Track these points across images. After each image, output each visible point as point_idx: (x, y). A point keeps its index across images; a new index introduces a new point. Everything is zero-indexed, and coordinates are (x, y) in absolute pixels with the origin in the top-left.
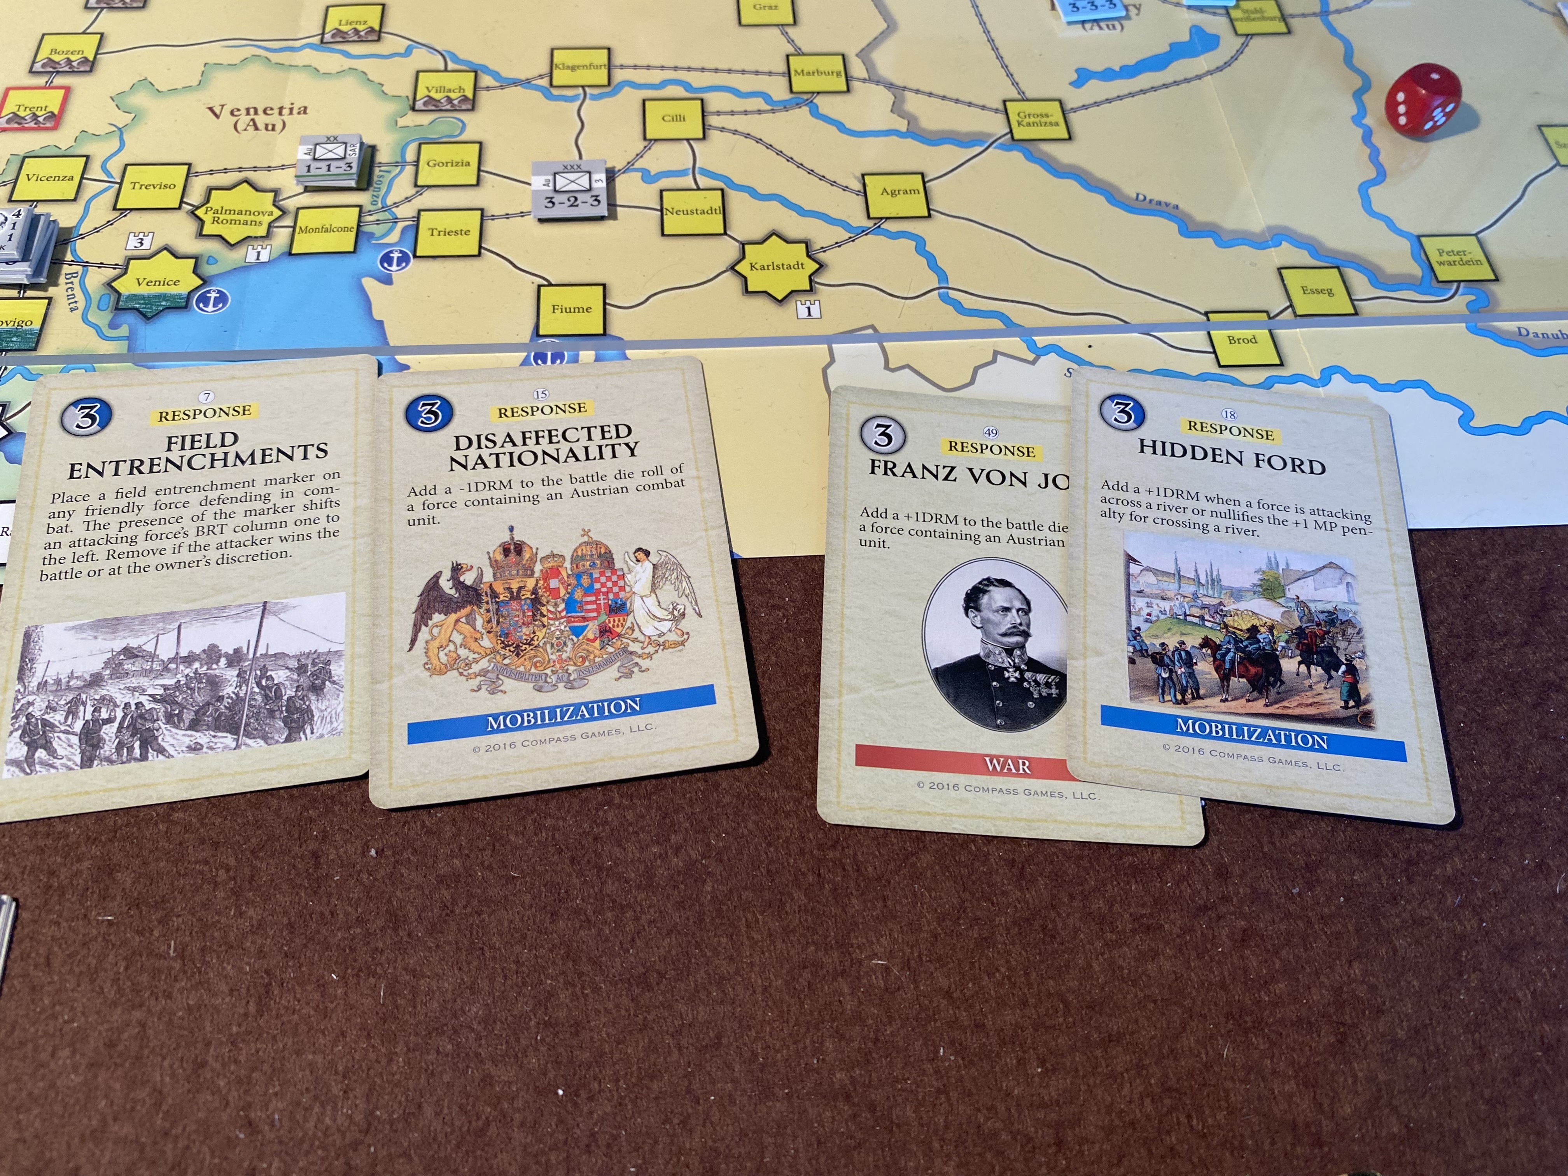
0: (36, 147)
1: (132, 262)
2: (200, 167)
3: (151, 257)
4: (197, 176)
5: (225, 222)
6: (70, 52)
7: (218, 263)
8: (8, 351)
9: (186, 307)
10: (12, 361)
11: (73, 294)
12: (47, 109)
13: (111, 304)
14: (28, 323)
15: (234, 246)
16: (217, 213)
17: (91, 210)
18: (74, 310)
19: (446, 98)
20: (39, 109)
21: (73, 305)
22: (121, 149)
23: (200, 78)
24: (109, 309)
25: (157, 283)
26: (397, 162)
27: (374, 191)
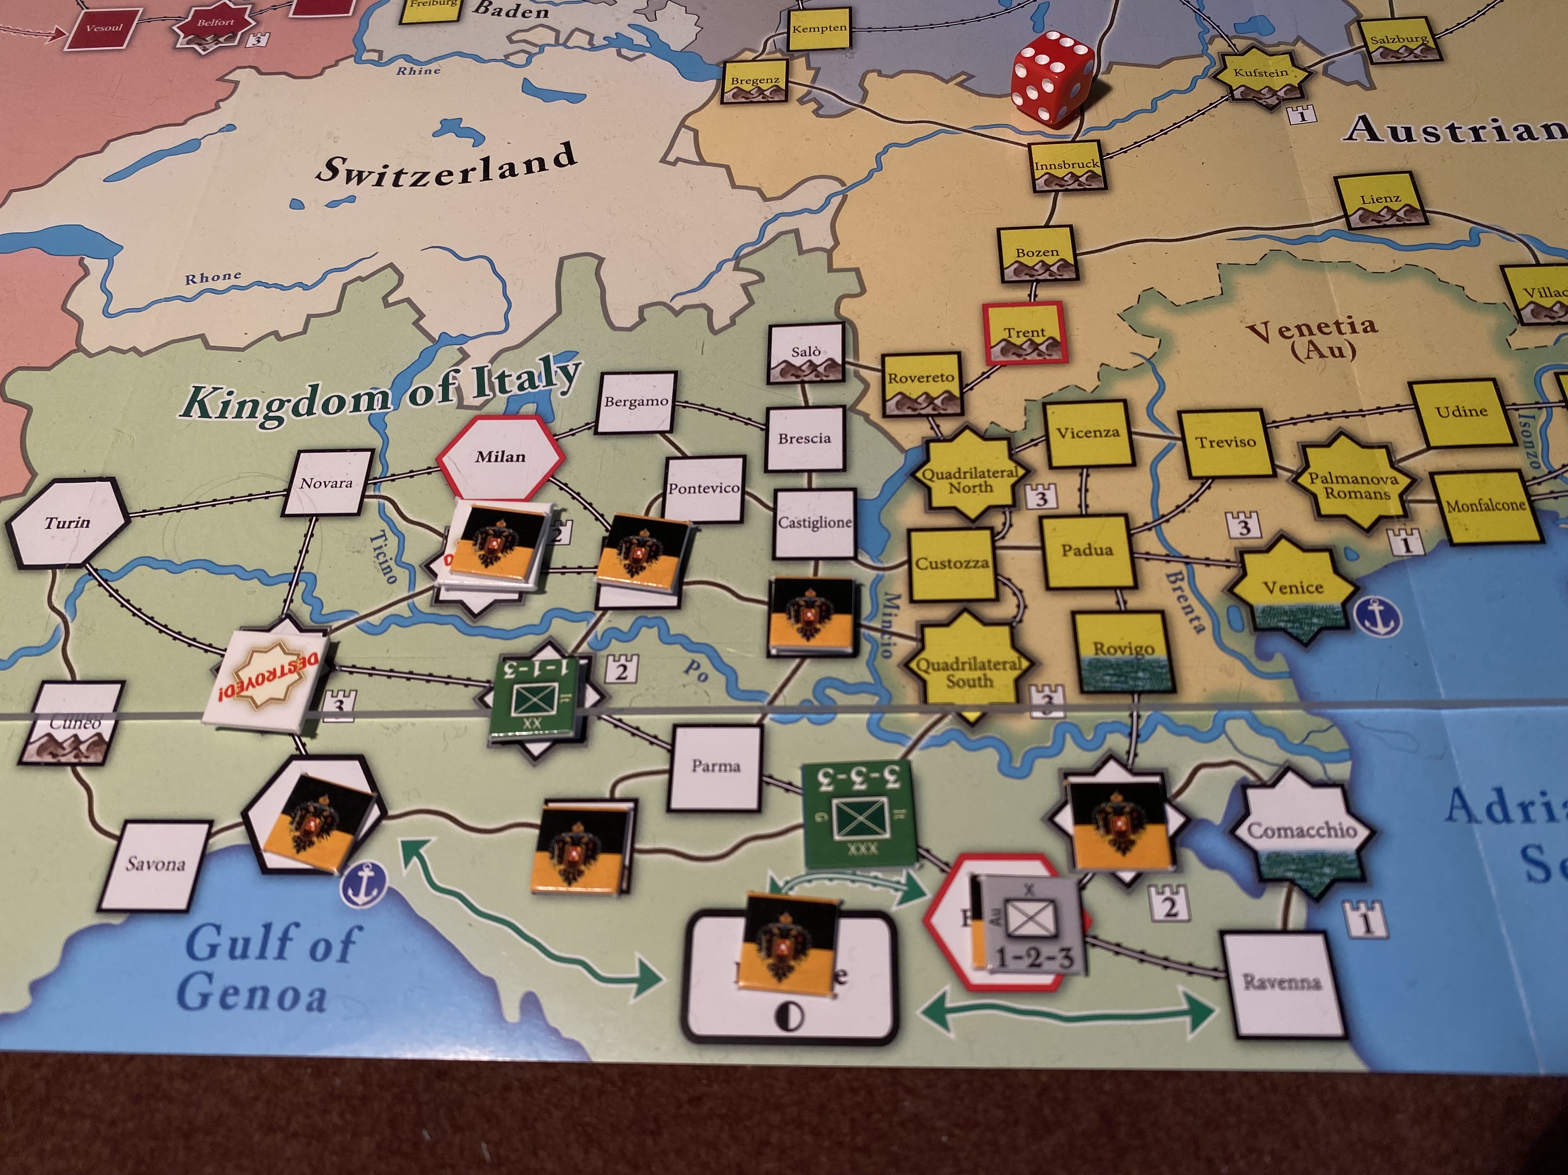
0: (1054, 389)
1: (1247, 557)
2: (1276, 414)
3: (1268, 549)
4: (1277, 427)
5: (1342, 495)
6: (1041, 253)
7: (1361, 558)
8: (1140, 693)
9: (1347, 626)
10: (1148, 708)
11: (1189, 606)
12: (1045, 333)
13: (1246, 621)
14: (1150, 650)
15: (1369, 531)
16: (1327, 482)
17: (1161, 479)
18: (1200, 630)
19: (1558, 305)
20: (1035, 334)
21: (1196, 623)
22: (1162, 388)
23: (1220, 285)
24: (1247, 629)
25: (1294, 589)
26: (1537, 403)
27: (1526, 447)
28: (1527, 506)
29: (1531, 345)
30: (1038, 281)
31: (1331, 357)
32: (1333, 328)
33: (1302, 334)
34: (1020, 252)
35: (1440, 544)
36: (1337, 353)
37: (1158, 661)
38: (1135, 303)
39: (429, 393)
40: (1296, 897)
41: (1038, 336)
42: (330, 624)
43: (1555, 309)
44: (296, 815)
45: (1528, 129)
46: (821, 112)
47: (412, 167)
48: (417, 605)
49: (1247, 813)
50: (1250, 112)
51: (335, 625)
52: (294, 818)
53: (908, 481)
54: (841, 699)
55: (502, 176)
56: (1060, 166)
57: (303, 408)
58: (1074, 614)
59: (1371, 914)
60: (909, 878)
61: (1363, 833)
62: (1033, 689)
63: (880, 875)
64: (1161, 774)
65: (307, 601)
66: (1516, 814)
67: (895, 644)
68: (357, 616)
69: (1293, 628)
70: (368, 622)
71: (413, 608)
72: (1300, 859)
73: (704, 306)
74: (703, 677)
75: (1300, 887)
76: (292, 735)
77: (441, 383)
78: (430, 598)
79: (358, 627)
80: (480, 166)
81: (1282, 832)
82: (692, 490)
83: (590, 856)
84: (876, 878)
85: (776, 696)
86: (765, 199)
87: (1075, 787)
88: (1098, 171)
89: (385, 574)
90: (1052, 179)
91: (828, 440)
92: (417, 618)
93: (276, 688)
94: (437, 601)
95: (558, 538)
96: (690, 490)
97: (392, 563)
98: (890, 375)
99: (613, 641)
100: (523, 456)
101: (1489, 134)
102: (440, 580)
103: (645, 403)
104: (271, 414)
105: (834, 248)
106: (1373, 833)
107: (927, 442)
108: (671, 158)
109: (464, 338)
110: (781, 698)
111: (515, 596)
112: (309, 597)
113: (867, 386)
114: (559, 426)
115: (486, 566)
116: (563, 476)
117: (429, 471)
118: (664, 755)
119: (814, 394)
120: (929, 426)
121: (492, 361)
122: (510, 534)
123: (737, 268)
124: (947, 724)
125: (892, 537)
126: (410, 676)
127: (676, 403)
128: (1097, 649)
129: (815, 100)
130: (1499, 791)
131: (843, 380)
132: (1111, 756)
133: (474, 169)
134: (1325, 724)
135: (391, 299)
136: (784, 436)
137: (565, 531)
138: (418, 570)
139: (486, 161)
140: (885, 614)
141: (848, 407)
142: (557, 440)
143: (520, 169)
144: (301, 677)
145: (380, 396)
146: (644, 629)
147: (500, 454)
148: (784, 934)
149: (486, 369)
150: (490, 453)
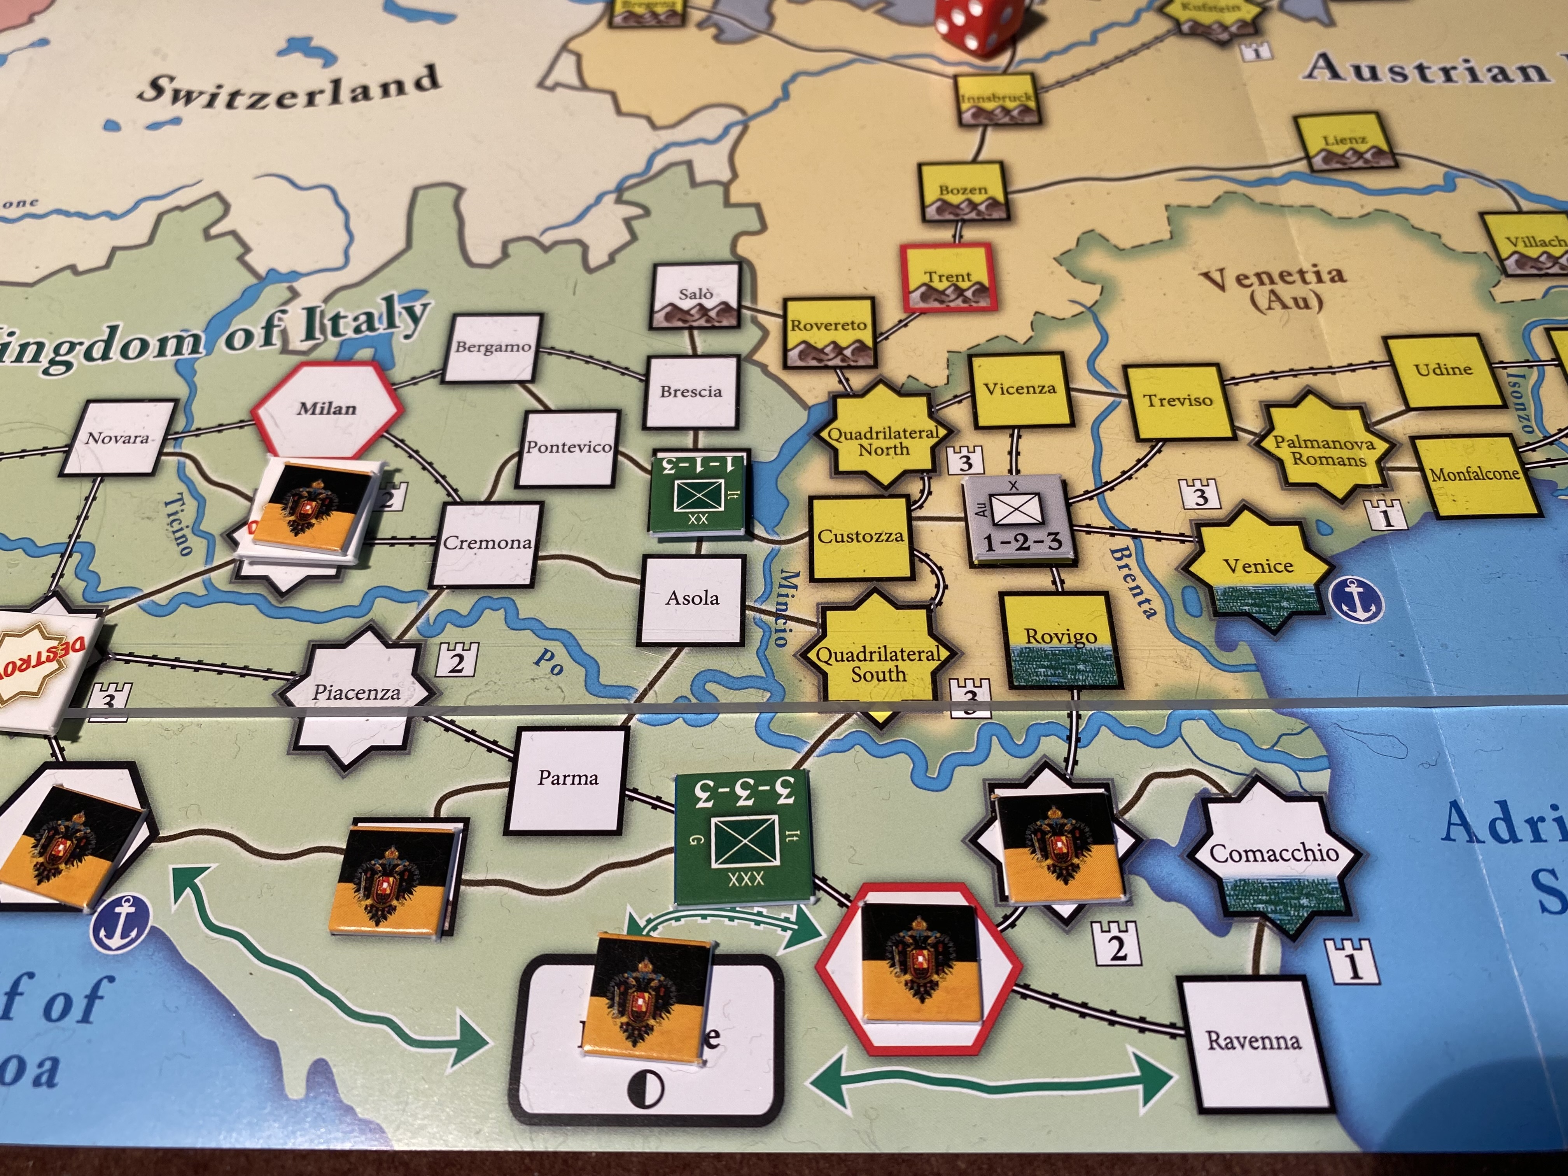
0: (981, 340)
1: (1205, 531)
2: (1236, 370)
3: (1228, 522)
4: (1237, 384)
5: (1312, 461)
6: (968, 191)
7: (1336, 532)
8: (1080, 689)
9: (1322, 611)
10: (1090, 706)
11: (1138, 587)
12: (971, 278)
13: (1204, 604)
14: (1092, 638)
15: (1343, 502)
16: (1295, 447)
17: (1105, 442)
18: (1150, 614)
19: (1545, 256)
20: (960, 278)
21: (1146, 606)
22: (1105, 341)
23: (1169, 228)
24: (1205, 613)
25: (1259, 568)
26: (1527, 361)
27: (1517, 410)
28: (1521, 475)
29: (1517, 298)
30: (964, 221)
31: (1295, 309)
32: (1297, 277)
33: (1262, 283)
34: (944, 189)
35: (1425, 516)
36: (1302, 304)
37: (1101, 651)
38: (1072, 244)
39: (249, 336)
40: (1267, 933)
41: (963, 280)
42: (106, 603)
43: (1543, 259)
44: (41, 836)
45: (1502, 71)
46: (723, 37)
47: (251, 86)
48: (213, 581)
49: (1209, 833)
50: (1200, 48)
51: (113, 604)
52: (38, 841)
53: (811, 441)
54: (725, 696)
55: (354, 99)
56: (989, 99)
57: (97, 352)
58: (1002, 595)
59: (1357, 954)
60: (800, 913)
61: (1347, 856)
62: (954, 683)
63: (765, 911)
64: (1106, 786)
65: (80, 576)
66: (1524, 831)
67: (791, 630)
68: (141, 594)
69: (1259, 612)
70: (153, 601)
71: (208, 585)
72: (1272, 887)
73: (580, 242)
74: (556, 671)
75: (1272, 922)
76: (46, 737)
77: (263, 324)
78: (230, 573)
79: (140, 607)
80: (329, 88)
81: (1250, 854)
82: (555, 448)
83: (404, 889)
84: (760, 914)
85: (645, 693)
86: (654, 126)
87: (1003, 800)
88: (1032, 104)
89: (178, 544)
90: (979, 112)
91: (719, 394)
92: (213, 596)
93: (29, 680)
94: (238, 577)
95: (389, 504)
96: (551, 449)
97: (187, 532)
98: (793, 321)
99: (449, 625)
100: (354, 408)
101: (1460, 75)
102: (241, 551)
103: (504, 348)
104: (58, 359)
105: (731, 181)
106: (1359, 855)
107: (834, 398)
108: (549, 82)
109: (295, 275)
110: (651, 693)
111: (332, 572)
112: (84, 572)
113: (765, 333)
114: (399, 374)
115: (296, 535)
116: (399, 431)
117: (240, 424)
118: (504, 763)
119: (703, 342)
120: (837, 379)
121: (326, 300)
122: (327, 497)
123: (619, 201)
124: (851, 726)
125: (791, 505)
126: (198, 666)
127: (541, 349)
128: (1029, 637)
129: (716, 25)
130: (1503, 805)
131: (739, 326)
132: (1046, 764)
133: (322, 92)
134: (1299, 726)
135: (214, 231)
136: (666, 389)
137: (398, 495)
138: (218, 540)
139: (337, 83)
140: (780, 595)
141: (743, 357)
142: (395, 389)
143: (375, 91)
144: (61, 666)
145: (191, 339)
146: (487, 612)
147: (326, 406)
148: (643, 986)
149: (318, 311)
150: (315, 405)
